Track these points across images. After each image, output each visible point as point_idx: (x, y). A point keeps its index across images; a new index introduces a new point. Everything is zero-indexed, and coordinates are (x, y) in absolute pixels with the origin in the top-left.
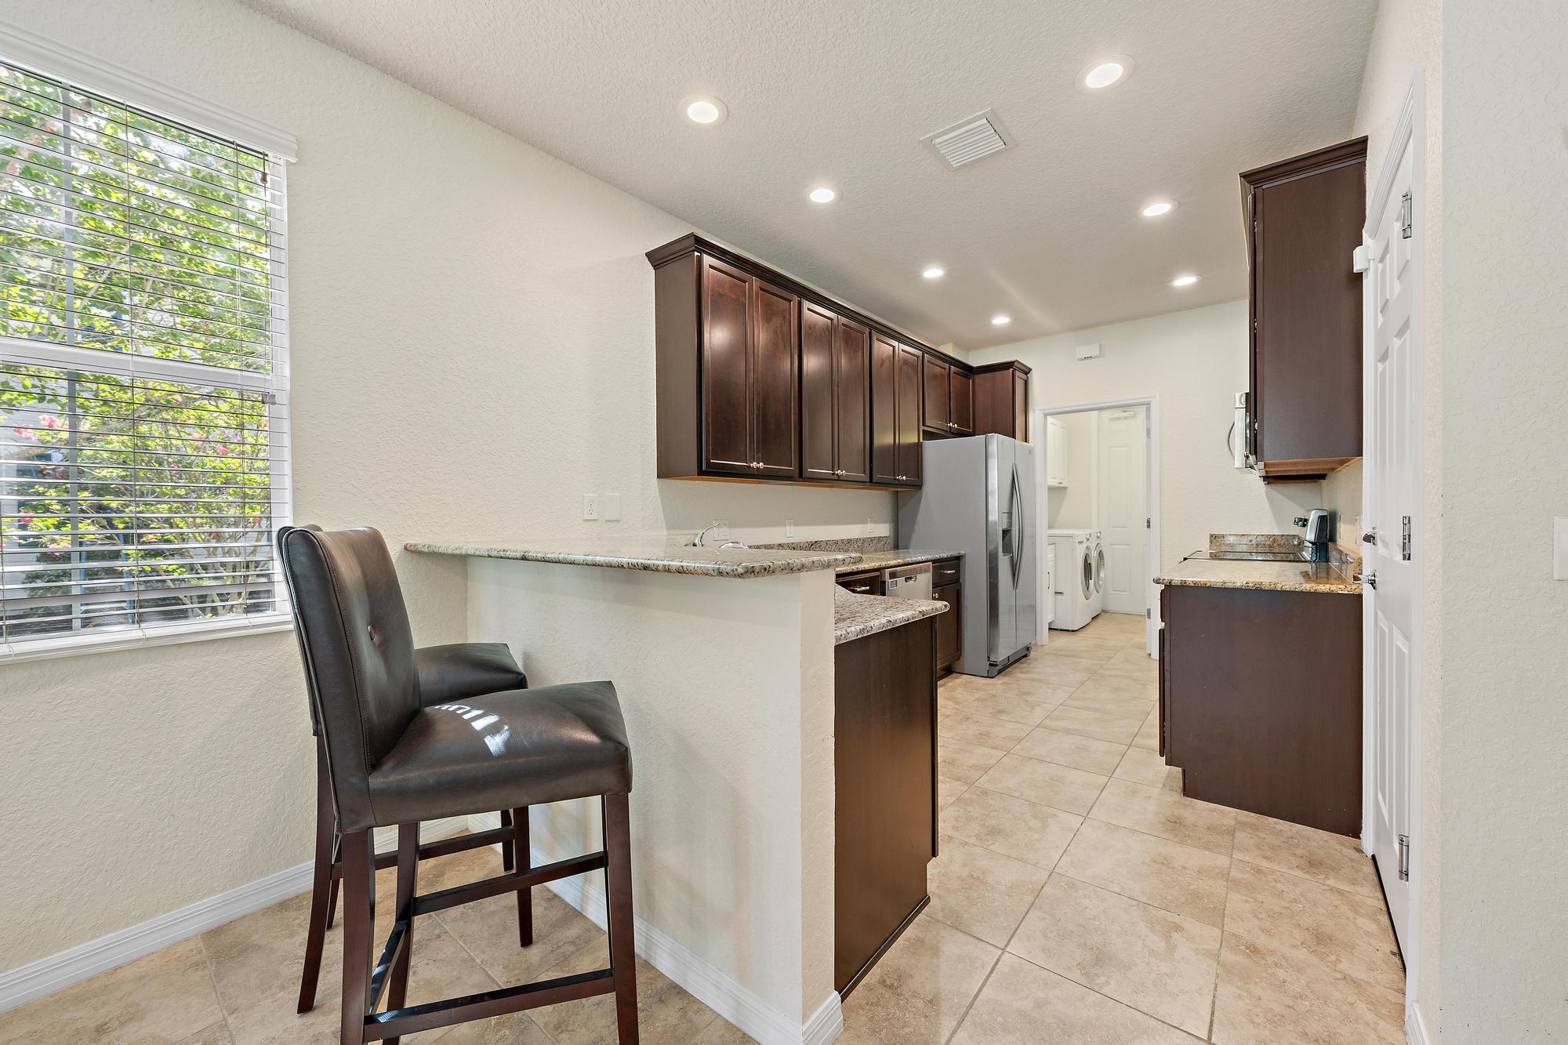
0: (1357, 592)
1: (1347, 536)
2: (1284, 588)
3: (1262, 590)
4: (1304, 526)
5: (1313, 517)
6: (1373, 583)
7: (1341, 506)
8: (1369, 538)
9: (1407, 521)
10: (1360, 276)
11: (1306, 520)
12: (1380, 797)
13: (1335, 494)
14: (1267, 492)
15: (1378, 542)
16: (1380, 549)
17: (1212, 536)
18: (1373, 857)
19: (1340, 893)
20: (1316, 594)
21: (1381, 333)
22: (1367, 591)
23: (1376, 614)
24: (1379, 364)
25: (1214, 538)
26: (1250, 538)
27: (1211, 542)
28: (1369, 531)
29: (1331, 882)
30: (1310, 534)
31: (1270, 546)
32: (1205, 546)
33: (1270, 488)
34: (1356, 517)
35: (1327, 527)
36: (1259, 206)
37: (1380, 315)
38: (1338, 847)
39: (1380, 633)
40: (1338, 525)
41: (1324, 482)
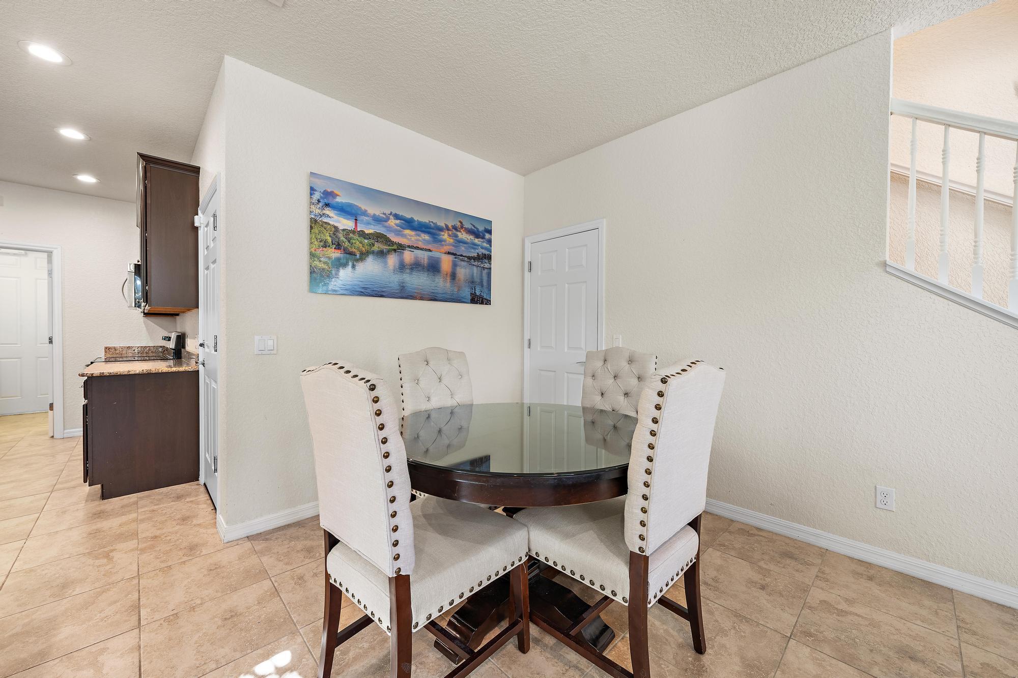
0: (197, 369)
1: (191, 345)
2: (163, 371)
3: (151, 374)
4: (169, 340)
5: (173, 336)
6: (203, 364)
7: (188, 329)
8: (202, 345)
9: (216, 337)
10: (197, 228)
11: (170, 338)
12: (207, 455)
13: (185, 323)
14: (144, 321)
15: (206, 346)
16: (207, 350)
17: (106, 348)
18: (205, 484)
19: (191, 501)
20: (178, 372)
21: (206, 257)
22: (201, 368)
23: (205, 376)
24: (205, 270)
25: (107, 349)
26: (133, 349)
27: (106, 352)
28: (202, 342)
29: (188, 500)
30: (171, 345)
31: (147, 353)
32: (102, 354)
33: (146, 319)
34: (195, 335)
35: (181, 340)
36: (148, 174)
37: (205, 250)
38: (190, 487)
39: (207, 385)
40: (186, 340)
41: (177, 317)
